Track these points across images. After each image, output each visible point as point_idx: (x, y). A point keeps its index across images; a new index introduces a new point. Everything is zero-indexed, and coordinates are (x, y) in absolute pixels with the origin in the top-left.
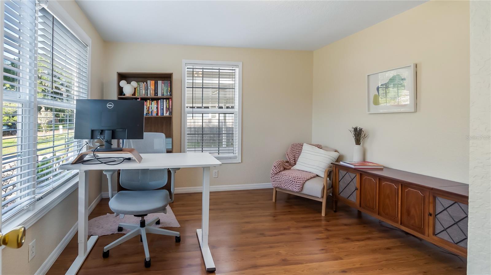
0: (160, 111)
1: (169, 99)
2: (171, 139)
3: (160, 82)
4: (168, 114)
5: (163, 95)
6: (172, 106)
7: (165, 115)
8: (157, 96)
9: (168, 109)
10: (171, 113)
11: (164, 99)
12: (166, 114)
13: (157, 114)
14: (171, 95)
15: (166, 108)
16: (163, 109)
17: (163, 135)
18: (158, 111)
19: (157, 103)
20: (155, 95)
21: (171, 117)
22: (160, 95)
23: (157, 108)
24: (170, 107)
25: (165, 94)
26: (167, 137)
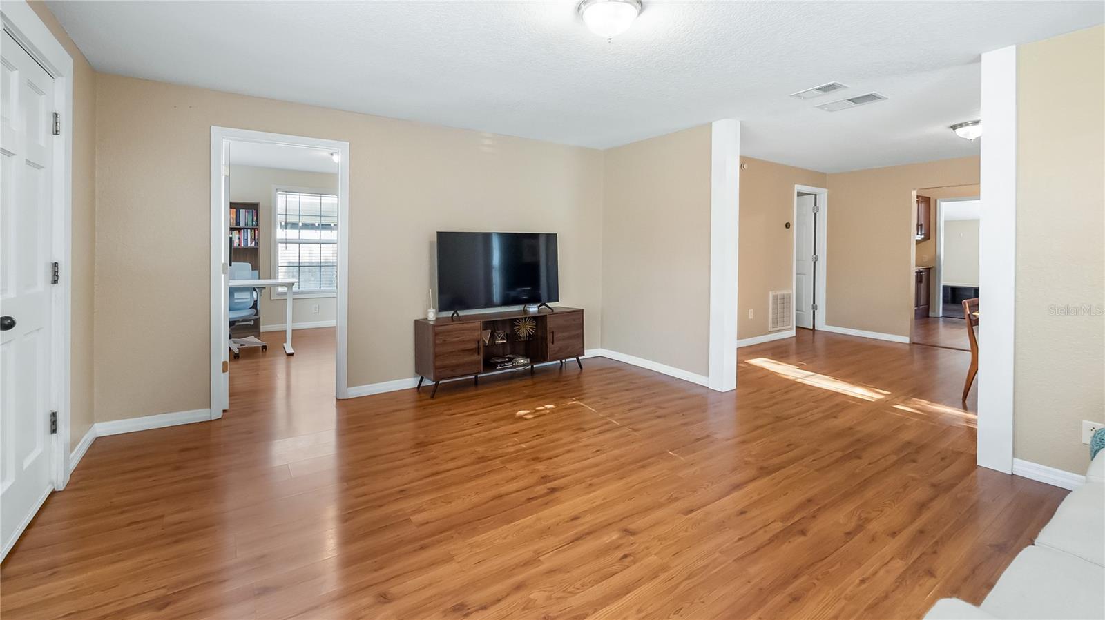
0: (243, 242)
1: (255, 228)
2: (257, 271)
3: (242, 211)
4: (253, 245)
5: (246, 224)
6: (258, 236)
7: (249, 245)
8: (239, 225)
9: (253, 240)
10: (257, 244)
11: (247, 229)
12: (251, 245)
13: (239, 245)
14: (257, 225)
15: (251, 238)
16: (247, 239)
17: (249, 265)
18: (240, 241)
19: (240, 233)
20: (236, 225)
21: (257, 249)
22: (242, 225)
23: (239, 238)
24: (256, 238)
25: (250, 223)
26: (253, 269)
